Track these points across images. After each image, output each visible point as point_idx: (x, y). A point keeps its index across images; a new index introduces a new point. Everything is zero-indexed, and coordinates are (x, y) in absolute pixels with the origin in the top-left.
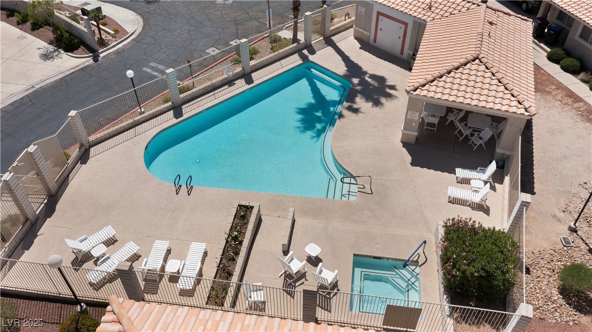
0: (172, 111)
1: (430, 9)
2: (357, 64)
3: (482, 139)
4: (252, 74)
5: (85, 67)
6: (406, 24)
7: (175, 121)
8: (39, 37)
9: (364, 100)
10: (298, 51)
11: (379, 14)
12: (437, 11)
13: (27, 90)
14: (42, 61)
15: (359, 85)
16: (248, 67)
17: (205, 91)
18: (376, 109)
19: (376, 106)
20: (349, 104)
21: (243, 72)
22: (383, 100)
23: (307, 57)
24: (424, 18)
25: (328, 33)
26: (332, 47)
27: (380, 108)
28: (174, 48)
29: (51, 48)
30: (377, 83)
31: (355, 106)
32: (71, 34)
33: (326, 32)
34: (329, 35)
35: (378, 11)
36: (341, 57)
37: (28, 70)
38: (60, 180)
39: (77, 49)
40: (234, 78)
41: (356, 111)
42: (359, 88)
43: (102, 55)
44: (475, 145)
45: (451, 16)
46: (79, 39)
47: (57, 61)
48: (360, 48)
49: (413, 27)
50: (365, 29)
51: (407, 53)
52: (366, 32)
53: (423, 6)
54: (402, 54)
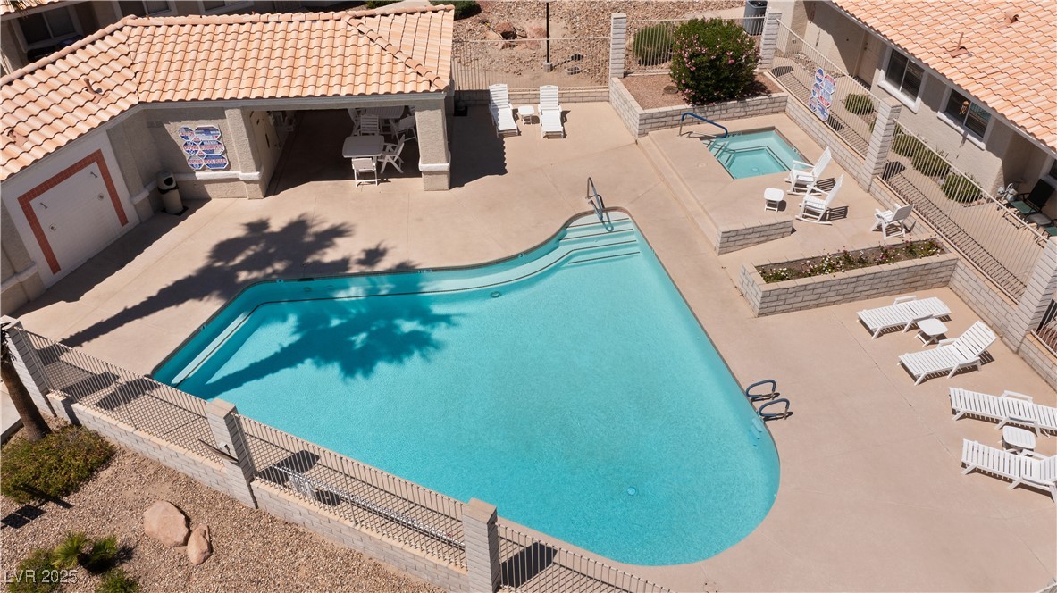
6: (97, 157)
11: (26, 200)
35: (20, 199)
49: (113, 146)
50: (18, 271)
51: (133, 207)
52: (24, 274)
53: (79, 100)
54: (127, 222)
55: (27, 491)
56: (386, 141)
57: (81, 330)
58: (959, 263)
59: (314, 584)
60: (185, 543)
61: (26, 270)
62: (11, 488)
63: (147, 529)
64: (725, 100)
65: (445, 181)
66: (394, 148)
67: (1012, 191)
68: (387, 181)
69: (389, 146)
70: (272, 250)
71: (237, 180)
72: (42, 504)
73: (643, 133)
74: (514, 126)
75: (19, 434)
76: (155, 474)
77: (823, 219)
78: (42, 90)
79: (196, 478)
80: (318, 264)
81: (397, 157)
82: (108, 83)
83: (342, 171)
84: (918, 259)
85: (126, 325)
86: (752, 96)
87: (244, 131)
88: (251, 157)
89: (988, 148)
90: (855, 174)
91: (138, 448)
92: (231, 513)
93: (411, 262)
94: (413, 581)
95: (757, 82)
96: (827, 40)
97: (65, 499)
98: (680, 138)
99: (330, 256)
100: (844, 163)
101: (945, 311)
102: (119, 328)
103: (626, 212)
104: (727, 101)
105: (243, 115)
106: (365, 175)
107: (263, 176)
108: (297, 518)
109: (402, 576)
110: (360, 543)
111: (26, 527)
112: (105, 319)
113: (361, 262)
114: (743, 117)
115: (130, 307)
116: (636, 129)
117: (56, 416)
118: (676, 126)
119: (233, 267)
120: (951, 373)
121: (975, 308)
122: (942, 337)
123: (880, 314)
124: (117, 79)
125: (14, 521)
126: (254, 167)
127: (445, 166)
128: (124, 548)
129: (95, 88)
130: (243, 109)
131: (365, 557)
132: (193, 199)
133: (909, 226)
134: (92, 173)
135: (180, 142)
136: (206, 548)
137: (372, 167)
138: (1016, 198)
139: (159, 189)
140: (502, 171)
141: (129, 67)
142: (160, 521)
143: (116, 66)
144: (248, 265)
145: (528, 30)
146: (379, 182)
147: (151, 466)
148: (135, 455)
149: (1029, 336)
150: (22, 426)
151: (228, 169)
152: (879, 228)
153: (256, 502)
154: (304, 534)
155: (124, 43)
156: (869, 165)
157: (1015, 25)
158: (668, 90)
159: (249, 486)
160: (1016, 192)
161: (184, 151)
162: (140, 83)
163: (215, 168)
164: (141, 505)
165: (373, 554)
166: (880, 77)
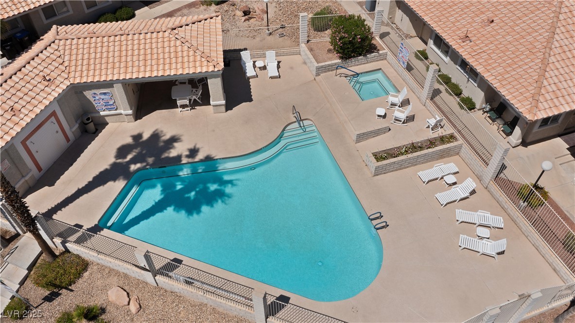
1: (49, 80)
6: (54, 114)
11: (24, 142)
35: (21, 143)
49: (60, 108)
50: (24, 175)
51: (72, 133)
52: (27, 176)
53: (41, 86)
54: (70, 140)
55: (52, 286)
56: (192, 88)
57: (59, 202)
58: (463, 146)
59: (188, 319)
60: (129, 304)
61: (27, 174)
62: (45, 285)
63: (110, 300)
64: (357, 56)
65: (223, 108)
66: (196, 91)
67: (489, 106)
68: (195, 109)
69: (194, 90)
70: (144, 152)
71: (121, 114)
72: (60, 290)
73: (318, 75)
74: (254, 74)
75: (42, 258)
76: (109, 273)
77: (404, 123)
78: (22, 83)
79: (128, 274)
80: (168, 158)
81: (198, 97)
82: (54, 75)
83: (173, 105)
84: (445, 145)
85: (81, 198)
86: (370, 53)
87: (124, 93)
88: (128, 104)
89: (479, 86)
90: (419, 96)
91: (99, 262)
92: (146, 289)
93: (211, 155)
94: (230, 314)
95: (373, 44)
96: (406, 19)
97: (70, 287)
98: (335, 77)
99: (173, 153)
100: (414, 90)
101: (457, 170)
102: (78, 200)
103: (311, 121)
104: (358, 57)
105: (122, 86)
106: (183, 106)
107: (133, 112)
108: (177, 290)
109: (225, 313)
110: (206, 300)
111: (54, 301)
112: (70, 195)
113: (188, 156)
114: (366, 63)
115: (80, 188)
116: (314, 73)
117: (57, 247)
118: (333, 70)
119: (127, 162)
120: (457, 201)
121: (470, 166)
122: (455, 183)
123: (427, 173)
124: (57, 72)
125: (49, 299)
126: (129, 108)
127: (224, 102)
128: (101, 308)
129: (47, 78)
130: (122, 83)
131: (208, 305)
132: (100, 125)
133: (442, 125)
134: (52, 122)
135: (92, 99)
136: (139, 306)
137: (187, 102)
138: (491, 110)
139: (84, 123)
140: (250, 100)
141: (62, 64)
142: (115, 296)
143: (55, 64)
144: (134, 161)
145: (256, 9)
146: (191, 109)
147: (106, 269)
148: (98, 264)
149: (491, 182)
150: (42, 253)
151: (116, 110)
152: (428, 127)
153: (157, 284)
154: (180, 296)
155: (57, 50)
156: (425, 92)
157: (492, 25)
158: (329, 51)
159: (155, 279)
160: (490, 107)
161: (94, 103)
162: (69, 73)
163: (110, 110)
164: (105, 289)
165: (212, 304)
166: (431, 42)
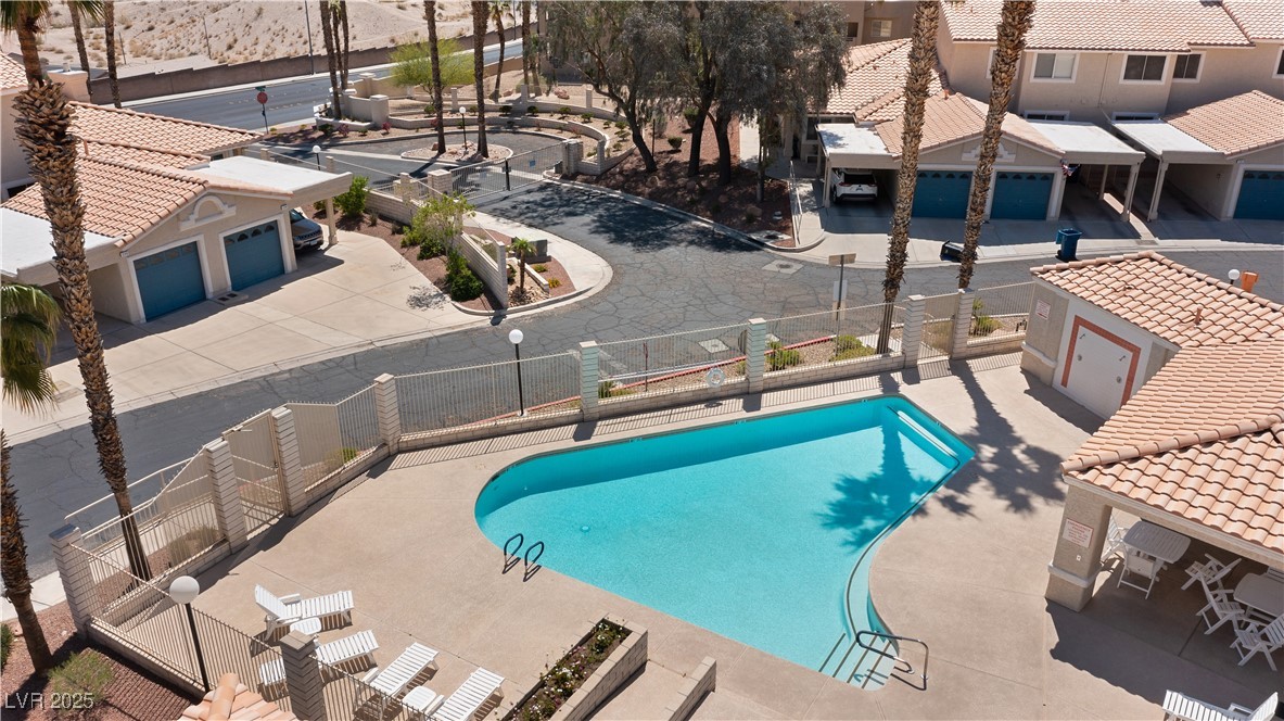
0: (575, 426)
1: (1198, 324)
2: (1004, 420)
3: (1268, 640)
4: (764, 395)
5: (472, 330)
6: (1136, 351)
7: (573, 444)
8: (424, 271)
9: (991, 492)
10: (883, 373)
11: (1079, 321)
12: (1213, 329)
13: (358, 346)
14: (407, 307)
15: (992, 461)
16: (760, 379)
17: (654, 405)
18: (1014, 518)
19: (1016, 512)
20: (951, 492)
21: (745, 385)
22: (1037, 502)
23: (896, 386)
24: (1178, 339)
25: (960, 349)
26: (962, 379)
27: (1024, 518)
28: (643, 328)
29: (434, 290)
30: (1037, 466)
31: (963, 499)
32: (475, 273)
33: (957, 346)
34: (964, 355)
35: (1076, 316)
36: (974, 401)
37: (377, 317)
38: (317, 493)
39: (473, 298)
40: (723, 394)
41: (960, 509)
42: (989, 467)
43: (509, 317)
44: (1246, 651)
45: (1246, 343)
46: (484, 283)
47: (432, 312)
48: (1026, 392)
49: (1150, 357)
52: (1047, 360)
61: (1050, 359)
